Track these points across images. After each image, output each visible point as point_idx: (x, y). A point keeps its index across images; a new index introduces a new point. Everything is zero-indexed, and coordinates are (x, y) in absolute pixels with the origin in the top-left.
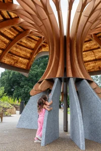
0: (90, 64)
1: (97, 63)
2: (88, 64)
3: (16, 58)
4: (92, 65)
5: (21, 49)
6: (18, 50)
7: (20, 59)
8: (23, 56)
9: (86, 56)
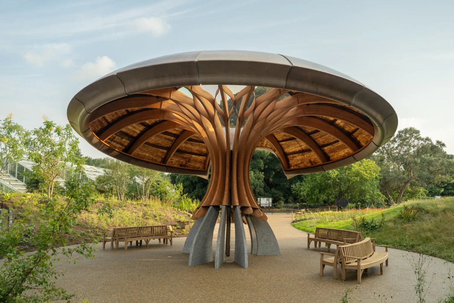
0: (296, 157)
1: (305, 156)
2: (293, 157)
3: (187, 155)
4: (299, 157)
5: (192, 144)
6: (189, 146)
7: (194, 156)
8: (196, 152)
9: (288, 146)
